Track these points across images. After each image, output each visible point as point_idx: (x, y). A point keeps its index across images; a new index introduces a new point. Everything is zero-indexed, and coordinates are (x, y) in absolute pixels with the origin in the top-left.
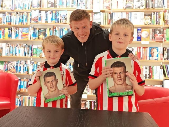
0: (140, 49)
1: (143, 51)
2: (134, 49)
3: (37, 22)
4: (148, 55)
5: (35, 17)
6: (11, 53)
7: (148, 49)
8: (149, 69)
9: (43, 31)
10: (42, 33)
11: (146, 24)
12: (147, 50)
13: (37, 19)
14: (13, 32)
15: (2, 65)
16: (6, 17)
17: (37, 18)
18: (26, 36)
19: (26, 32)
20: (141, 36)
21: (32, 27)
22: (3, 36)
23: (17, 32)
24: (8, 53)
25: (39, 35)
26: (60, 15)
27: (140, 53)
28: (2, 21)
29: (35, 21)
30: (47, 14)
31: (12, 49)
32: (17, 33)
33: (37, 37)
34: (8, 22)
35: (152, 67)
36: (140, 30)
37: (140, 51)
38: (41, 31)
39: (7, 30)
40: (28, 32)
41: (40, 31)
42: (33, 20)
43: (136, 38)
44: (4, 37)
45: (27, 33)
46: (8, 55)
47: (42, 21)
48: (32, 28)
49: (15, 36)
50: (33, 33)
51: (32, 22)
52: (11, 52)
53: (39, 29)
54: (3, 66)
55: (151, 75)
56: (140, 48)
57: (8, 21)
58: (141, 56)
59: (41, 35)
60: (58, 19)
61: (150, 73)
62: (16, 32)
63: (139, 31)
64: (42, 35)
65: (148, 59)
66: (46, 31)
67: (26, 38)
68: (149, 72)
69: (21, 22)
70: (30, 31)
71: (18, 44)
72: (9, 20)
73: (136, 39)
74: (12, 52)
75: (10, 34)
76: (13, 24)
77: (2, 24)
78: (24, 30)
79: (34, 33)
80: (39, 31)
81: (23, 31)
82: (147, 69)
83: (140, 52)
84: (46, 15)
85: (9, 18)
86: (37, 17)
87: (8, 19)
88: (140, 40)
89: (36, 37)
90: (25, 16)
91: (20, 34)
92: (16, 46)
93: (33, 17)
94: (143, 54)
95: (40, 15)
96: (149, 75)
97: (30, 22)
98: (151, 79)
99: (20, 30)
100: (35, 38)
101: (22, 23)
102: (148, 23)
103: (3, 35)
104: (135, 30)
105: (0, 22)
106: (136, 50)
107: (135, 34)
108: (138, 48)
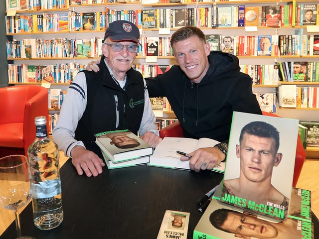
0: (243, 39)
1: (248, 42)
2: (233, 40)
3: (80, 3)
4: (256, 48)
6: (44, 53)
7: (256, 39)
8: (256, 69)
9: (90, 17)
10: (88, 20)
12: (254, 41)
14: (44, 20)
15: (33, 71)
18: (65, 26)
19: (65, 20)
20: (244, 18)
22: (30, 27)
23: (51, 20)
24: (40, 54)
25: (85, 24)
27: (243, 45)
28: (27, 4)
29: (76, 2)
31: (45, 46)
32: (52, 22)
33: (82, 26)
34: (35, 6)
35: (261, 66)
36: (243, 9)
37: (243, 42)
38: (87, 17)
39: (35, 18)
40: (67, 19)
41: (85, 17)
42: (74, 1)
43: (237, 22)
44: (32, 29)
45: (66, 21)
46: (40, 56)
47: (87, 1)
48: (73, 12)
49: (48, 27)
50: (74, 21)
51: (73, 3)
52: (44, 51)
53: (84, 14)
54: (34, 73)
55: (259, 79)
56: (243, 37)
57: (35, 4)
58: (245, 51)
59: (87, 22)
61: (259, 76)
62: (50, 21)
63: (242, 11)
64: (89, 22)
65: (256, 55)
66: (94, 17)
67: (66, 29)
68: (256, 75)
69: (55, 5)
70: (70, 19)
71: (53, 39)
72: (38, 3)
73: (238, 24)
74: (46, 51)
75: (41, 24)
76: (44, 9)
77: (28, 9)
78: (62, 17)
79: (77, 20)
80: (83, 18)
81: (60, 19)
82: (254, 70)
83: (244, 44)
87: (35, 1)
88: (243, 26)
89: (80, 26)
91: (56, 23)
92: (51, 43)
94: (248, 46)
96: (257, 78)
97: (70, 4)
98: (260, 85)
99: (54, 17)
100: (78, 28)
101: (57, 6)
103: (30, 26)
104: (236, 9)
105: (24, 6)
106: (236, 41)
107: (235, 15)
108: (239, 37)
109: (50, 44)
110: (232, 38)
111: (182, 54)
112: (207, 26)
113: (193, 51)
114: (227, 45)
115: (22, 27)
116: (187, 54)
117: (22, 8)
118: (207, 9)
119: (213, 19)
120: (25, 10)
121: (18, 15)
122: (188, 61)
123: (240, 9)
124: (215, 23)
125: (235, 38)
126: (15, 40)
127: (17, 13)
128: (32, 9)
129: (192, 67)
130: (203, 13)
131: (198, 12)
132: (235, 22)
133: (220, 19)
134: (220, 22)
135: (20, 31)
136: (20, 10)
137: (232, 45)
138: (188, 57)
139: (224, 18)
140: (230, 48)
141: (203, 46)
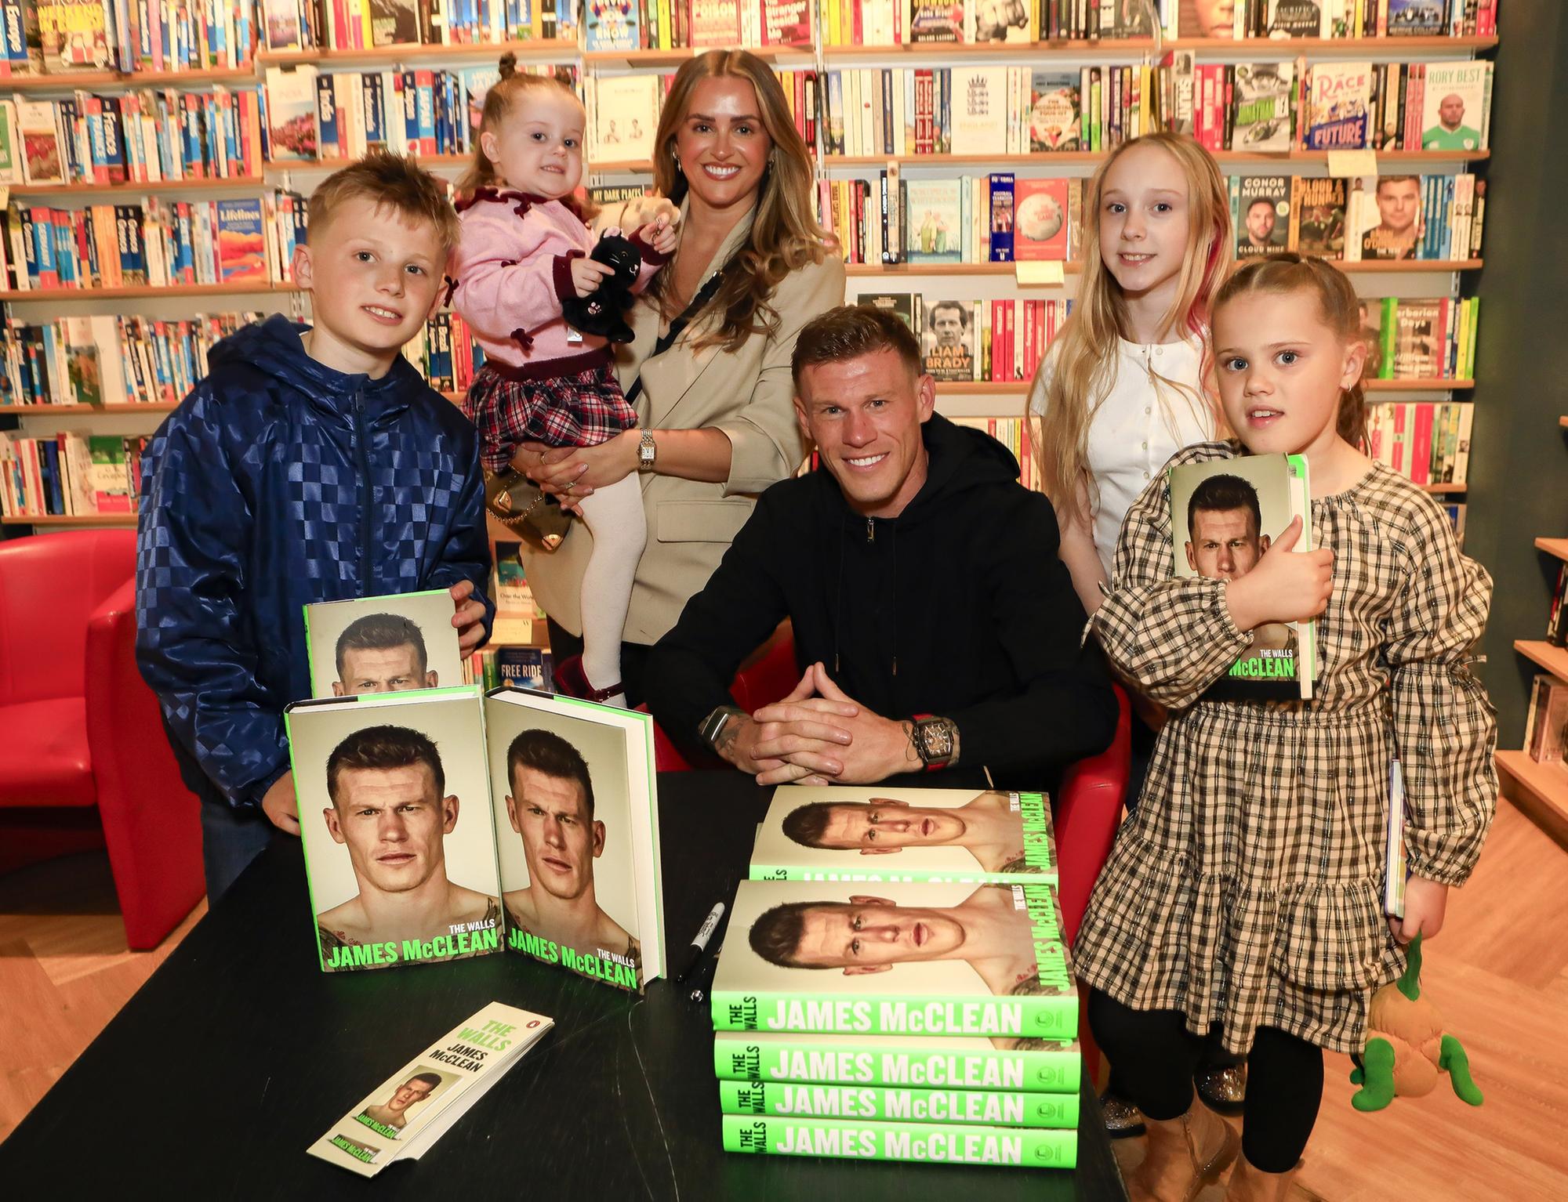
0: (1009, 313)
1: (1030, 325)
2: (972, 314)
3: (313, 153)
5: (293, 122)
6: (162, 381)
11: (1049, 143)
12: (1052, 320)
13: (310, 136)
14: (151, 231)
15: (113, 460)
16: (82, 123)
17: (306, 127)
18: (250, 258)
19: (246, 232)
20: (1012, 226)
21: (278, 192)
22: (85, 264)
23: (184, 230)
24: (141, 383)
26: (470, 96)
27: (1009, 336)
28: (62, 154)
29: (295, 149)
30: (374, 96)
31: (163, 350)
32: (185, 241)
34: (103, 164)
36: (1009, 188)
37: (1009, 327)
39: (105, 224)
40: (258, 227)
42: (283, 143)
43: (983, 241)
44: (92, 271)
45: (253, 238)
46: (143, 396)
47: (343, 146)
48: (283, 197)
49: (170, 260)
50: (291, 235)
51: (280, 152)
52: (160, 371)
54: (123, 468)
56: (1008, 305)
57: (100, 154)
58: (1019, 363)
60: (459, 123)
62: (176, 235)
63: (1003, 197)
67: (253, 271)
69: (198, 160)
70: (271, 224)
71: (199, 316)
72: (113, 151)
73: (986, 250)
74: (167, 372)
75: (135, 250)
76: (145, 176)
77: (66, 177)
78: (231, 216)
81: (223, 225)
83: (1012, 333)
84: (370, 102)
85: (110, 131)
86: (310, 117)
87: (99, 142)
88: (1010, 257)
90: (219, 119)
91: (205, 243)
92: (191, 333)
93: (279, 120)
94: (1029, 344)
95: (326, 101)
97: (265, 159)
99: (197, 219)
101: (206, 163)
102: (1059, 134)
103: (83, 255)
104: (977, 188)
105: (45, 165)
106: (982, 319)
107: (976, 214)
108: (994, 304)
109: (185, 338)
110: (967, 308)
111: (834, 408)
112: (861, 260)
113: (879, 403)
114: (946, 339)
115: (46, 259)
116: (854, 409)
117: (39, 175)
118: (863, 188)
119: (885, 227)
120: (55, 181)
121: (21, 206)
122: (858, 438)
123: (996, 187)
124: (894, 250)
125: (977, 310)
126: (16, 323)
127: (12, 198)
128: (89, 177)
129: (869, 461)
130: (846, 203)
131: (826, 197)
132: (976, 241)
133: (915, 226)
134: (915, 243)
135: (37, 279)
136: (30, 183)
137: (966, 339)
138: (857, 421)
139: (933, 226)
140: (959, 351)
141: (911, 384)
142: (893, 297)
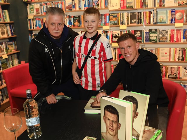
0: (174, 31)
1: (177, 33)
2: (167, 32)
3: (71, 10)
4: (182, 37)
5: (69, 5)
8: (182, 51)
9: (78, 18)
10: (77, 20)
11: (182, 4)
12: (181, 33)
13: (71, 7)
16: (43, 7)
17: (71, 6)
20: (175, 18)
21: (67, 15)
25: (74, 23)
26: (93, 1)
27: (173, 35)
28: (40, 11)
29: (69, 9)
30: (80, 1)
33: (73, 24)
34: (45, 12)
35: (185, 48)
36: (174, 11)
37: (174, 34)
38: (76, 18)
41: (75, 18)
42: (68, 8)
43: (170, 20)
47: (75, 9)
48: (67, 16)
50: (68, 21)
51: (67, 10)
53: (74, 17)
55: (184, 57)
56: (174, 30)
57: (45, 11)
58: (175, 39)
59: (76, 22)
60: (91, 5)
61: (183, 55)
63: (174, 13)
64: (77, 22)
65: (182, 42)
66: (80, 18)
68: (182, 54)
73: (170, 22)
77: (40, 14)
79: (70, 21)
80: (73, 19)
82: (180, 51)
83: (174, 35)
84: (79, 2)
85: (46, 7)
86: (71, 5)
87: (44, 9)
88: (174, 23)
89: (71, 24)
90: (59, 5)
93: (67, 5)
94: (177, 36)
95: (73, 2)
96: (182, 57)
97: (65, 10)
98: (184, 61)
100: (70, 26)
102: (183, 3)
103: (42, 24)
104: (169, 11)
105: (38, 13)
106: (169, 33)
107: (169, 16)
108: (171, 30)
110: (167, 31)
111: (123, 48)
112: (150, 23)
113: (129, 47)
114: (163, 36)
115: (38, 25)
116: (125, 48)
117: (37, 14)
118: (151, 13)
119: (154, 18)
120: (39, 15)
121: (35, 18)
122: (126, 52)
123: (172, 12)
124: (155, 22)
125: (168, 31)
126: (34, 33)
127: (34, 17)
128: (43, 14)
129: (128, 56)
130: (148, 15)
131: (145, 14)
132: (168, 20)
133: (159, 18)
134: (159, 21)
135: (36, 28)
136: (36, 15)
137: (166, 36)
138: (126, 50)
139: (162, 18)
140: (165, 37)
141: (135, 44)
142: (155, 29)
